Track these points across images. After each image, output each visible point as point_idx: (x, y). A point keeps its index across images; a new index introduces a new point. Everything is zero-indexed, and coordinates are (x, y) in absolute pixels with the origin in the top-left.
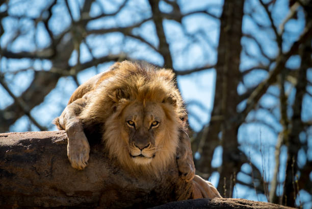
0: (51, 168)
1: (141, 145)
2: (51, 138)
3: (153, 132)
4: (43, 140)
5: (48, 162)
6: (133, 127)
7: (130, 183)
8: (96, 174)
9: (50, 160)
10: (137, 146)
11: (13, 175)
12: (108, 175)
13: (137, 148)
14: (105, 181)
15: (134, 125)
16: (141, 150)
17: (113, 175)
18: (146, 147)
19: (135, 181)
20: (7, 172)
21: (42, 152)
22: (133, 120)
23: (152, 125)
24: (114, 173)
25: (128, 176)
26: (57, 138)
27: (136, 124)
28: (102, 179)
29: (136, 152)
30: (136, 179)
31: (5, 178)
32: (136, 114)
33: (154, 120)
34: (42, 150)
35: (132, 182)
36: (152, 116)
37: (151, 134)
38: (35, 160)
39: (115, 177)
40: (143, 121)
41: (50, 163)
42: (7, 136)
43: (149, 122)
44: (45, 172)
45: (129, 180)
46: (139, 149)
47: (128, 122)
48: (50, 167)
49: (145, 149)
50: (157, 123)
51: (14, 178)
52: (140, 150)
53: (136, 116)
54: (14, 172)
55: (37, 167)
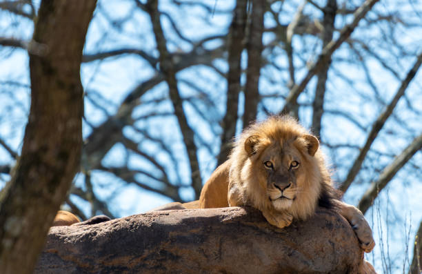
0: (220, 250)
1: (282, 185)
2: (218, 216)
3: (293, 173)
4: (209, 218)
5: (217, 243)
6: (271, 169)
7: (306, 265)
8: (269, 256)
9: (219, 240)
10: (277, 187)
11: (178, 257)
12: (283, 257)
13: (278, 190)
14: (279, 264)
15: (272, 166)
16: (282, 191)
17: (288, 257)
18: (288, 187)
19: (311, 263)
20: (171, 254)
21: (208, 232)
22: (271, 160)
23: (292, 166)
24: (290, 255)
25: (304, 258)
26: (224, 217)
27: (274, 164)
28: (276, 262)
29: (277, 193)
30: (313, 261)
31: (170, 261)
32: (274, 154)
33: (293, 160)
34: (209, 230)
35: (309, 265)
36: (290, 155)
37: (291, 174)
38: (202, 242)
39: (290, 259)
40: (282, 161)
41: (218, 244)
42: (168, 214)
43: (288, 162)
44: (214, 255)
45: (305, 262)
46: (280, 189)
47: (266, 163)
48: (218, 248)
49: (287, 190)
50: (297, 163)
51: (180, 260)
52: (280, 192)
53: (274, 156)
54: (179, 254)
55: (205, 249)
